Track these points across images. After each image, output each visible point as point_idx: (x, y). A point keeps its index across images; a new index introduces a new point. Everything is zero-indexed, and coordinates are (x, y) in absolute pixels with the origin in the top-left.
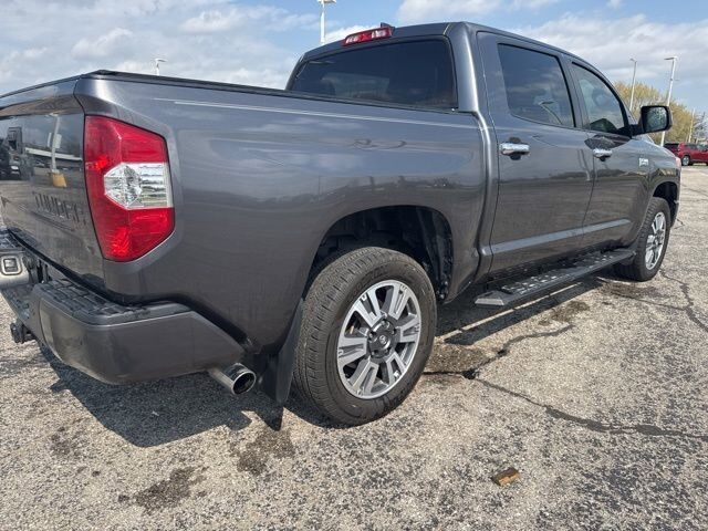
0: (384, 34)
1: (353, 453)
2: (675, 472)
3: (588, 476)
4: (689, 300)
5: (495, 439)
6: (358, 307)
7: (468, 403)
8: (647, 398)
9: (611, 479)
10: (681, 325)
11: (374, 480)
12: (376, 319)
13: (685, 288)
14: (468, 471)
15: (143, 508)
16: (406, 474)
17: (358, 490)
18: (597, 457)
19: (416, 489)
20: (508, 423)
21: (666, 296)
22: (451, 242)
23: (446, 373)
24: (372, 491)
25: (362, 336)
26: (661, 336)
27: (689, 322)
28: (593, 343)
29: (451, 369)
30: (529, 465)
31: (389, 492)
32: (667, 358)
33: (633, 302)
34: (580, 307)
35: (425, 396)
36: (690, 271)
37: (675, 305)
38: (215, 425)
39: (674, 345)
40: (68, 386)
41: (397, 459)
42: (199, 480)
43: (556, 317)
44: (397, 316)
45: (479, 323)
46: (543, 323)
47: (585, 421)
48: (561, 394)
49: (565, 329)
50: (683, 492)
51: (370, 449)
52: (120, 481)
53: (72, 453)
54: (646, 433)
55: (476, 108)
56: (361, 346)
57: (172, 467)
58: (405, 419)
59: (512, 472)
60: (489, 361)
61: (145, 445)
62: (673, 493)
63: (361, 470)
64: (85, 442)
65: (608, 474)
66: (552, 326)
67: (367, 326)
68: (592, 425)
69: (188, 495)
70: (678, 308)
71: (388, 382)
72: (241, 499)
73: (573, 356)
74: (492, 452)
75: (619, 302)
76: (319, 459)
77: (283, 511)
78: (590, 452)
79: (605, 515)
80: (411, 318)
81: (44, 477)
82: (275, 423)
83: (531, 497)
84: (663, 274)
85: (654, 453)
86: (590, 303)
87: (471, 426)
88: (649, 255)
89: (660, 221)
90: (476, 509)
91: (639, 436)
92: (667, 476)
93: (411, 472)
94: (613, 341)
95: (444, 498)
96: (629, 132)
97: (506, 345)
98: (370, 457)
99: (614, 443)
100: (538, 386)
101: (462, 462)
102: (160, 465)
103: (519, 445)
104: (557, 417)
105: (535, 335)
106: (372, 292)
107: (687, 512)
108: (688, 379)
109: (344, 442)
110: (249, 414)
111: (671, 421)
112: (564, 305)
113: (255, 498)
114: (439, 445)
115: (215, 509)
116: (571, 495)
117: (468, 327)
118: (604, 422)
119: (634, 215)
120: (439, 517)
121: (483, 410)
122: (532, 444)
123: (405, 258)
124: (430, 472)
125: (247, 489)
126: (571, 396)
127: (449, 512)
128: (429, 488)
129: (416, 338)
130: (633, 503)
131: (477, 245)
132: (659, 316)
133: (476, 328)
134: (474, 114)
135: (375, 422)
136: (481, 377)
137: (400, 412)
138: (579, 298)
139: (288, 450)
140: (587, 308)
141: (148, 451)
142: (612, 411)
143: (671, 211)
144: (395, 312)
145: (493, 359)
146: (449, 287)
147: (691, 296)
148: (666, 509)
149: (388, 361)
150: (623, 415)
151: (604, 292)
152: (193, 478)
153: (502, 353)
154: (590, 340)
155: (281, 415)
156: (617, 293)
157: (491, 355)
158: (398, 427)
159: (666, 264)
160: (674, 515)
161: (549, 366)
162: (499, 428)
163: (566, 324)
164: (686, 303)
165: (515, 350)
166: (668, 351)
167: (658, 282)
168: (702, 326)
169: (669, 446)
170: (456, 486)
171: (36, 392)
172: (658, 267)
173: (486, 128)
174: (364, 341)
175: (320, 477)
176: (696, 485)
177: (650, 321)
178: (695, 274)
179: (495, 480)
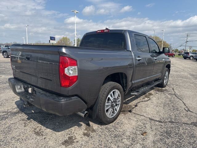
0: (107, 31)
1: (109, 131)
2: (179, 131)
3: (161, 133)
4: (175, 92)
5: (140, 126)
6: (109, 96)
7: (132, 118)
8: (170, 115)
9: (166, 133)
10: (174, 98)
11: (116, 136)
12: (113, 98)
13: (173, 89)
14: (136, 133)
15: (65, 146)
16: (122, 134)
17: (113, 138)
18: (162, 128)
19: (126, 137)
20: (141, 122)
21: (169, 91)
22: (127, 80)
23: (124, 111)
24: (116, 139)
25: (110, 103)
26: (170, 101)
27: (176, 97)
28: (156, 103)
29: (125, 110)
30: (148, 131)
31: (120, 138)
32: (172, 106)
33: (163, 93)
34: (151, 94)
35: (121, 117)
36: (174, 85)
37: (172, 93)
38: (74, 126)
39: (173, 103)
40: (31, 118)
41: (120, 131)
42: (75, 139)
43: (146, 97)
44: (116, 98)
45: (129, 99)
46: (143, 98)
47: (158, 121)
48: (151, 115)
49: (149, 100)
50: (181, 135)
51: (113, 129)
52: (56, 140)
53: (40, 134)
54: (171, 123)
55: (131, 50)
56: (109, 105)
57: (67, 136)
58: (118, 122)
59: (145, 133)
60: (133, 108)
61: (59, 131)
62: (179, 135)
63: (112, 134)
64: (43, 132)
65: (165, 132)
66: (146, 99)
67: (111, 100)
68: (160, 122)
69: (74, 142)
70: (173, 94)
71: (114, 114)
72: (87, 142)
73: (152, 106)
74: (140, 129)
75: (160, 93)
76: (102, 132)
77: (98, 144)
78: (160, 127)
79: (167, 140)
80: (119, 98)
81: (36, 140)
82: (88, 125)
83: (151, 138)
84: (168, 86)
85: (174, 127)
86: (153, 93)
87: (134, 123)
88: (165, 81)
89: (167, 73)
90: (140, 141)
91: (170, 123)
92: (177, 132)
93: (123, 134)
94: (160, 102)
95: (132, 139)
96: (160, 53)
97: (136, 104)
98: (113, 131)
99: (165, 125)
100: (146, 114)
101: (134, 131)
102: (64, 136)
103: (145, 127)
104: (152, 120)
105: (142, 101)
106: (112, 92)
107: (182, 138)
108: (177, 110)
109: (106, 128)
110: (81, 123)
111: (176, 120)
112: (147, 94)
113: (90, 142)
114: (128, 128)
115: (82, 145)
116: (159, 137)
117: (126, 100)
118: (162, 121)
119: (162, 72)
120: (133, 143)
121: (135, 119)
122: (148, 126)
123: (118, 84)
124: (128, 134)
125: (87, 140)
126: (154, 115)
127: (134, 142)
128: (128, 137)
129: (120, 103)
130: (171, 137)
131: (131, 81)
132: (169, 96)
133: (128, 100)
134: (131, 51)
135: (112, 124)
136: (133, 112)
137: (117, 121)
138: (150, 92)
139: (94, 131)
140: (152, 95)
141: (60, 133)
142: (163, 118)
143: (169, 71)
144: (116, 97)
145: (135, 107)
146: (126, 90)
147: (175, 91)
148: (178, 138)
149: (115, 109)
150: (166, 119)
151: (155, 91)
152: (74, 138)
153: (136, 106)
154: (155, 103)
155: (89, 123)
156: (158, 90)
157: (134, 106)
158: (117, 124)
159: (168, 83)
160: (180, 139)
161: (147, 109)
162: (140, 123)
163: (149, 99)
164: (174, 93)
165: (139, 105)
166: (172, 104)
167: (167, 88)
168: (178, 98)
169: (176, 125)
170: (134, 136)
171: (23, 120)
172: (167, 84)
173: (133, 54)
174: (110, 104)
175: (103, 136)
176: (183, 133)
177: (167, 98)
178: (175, 86)
179: (142, 134)
